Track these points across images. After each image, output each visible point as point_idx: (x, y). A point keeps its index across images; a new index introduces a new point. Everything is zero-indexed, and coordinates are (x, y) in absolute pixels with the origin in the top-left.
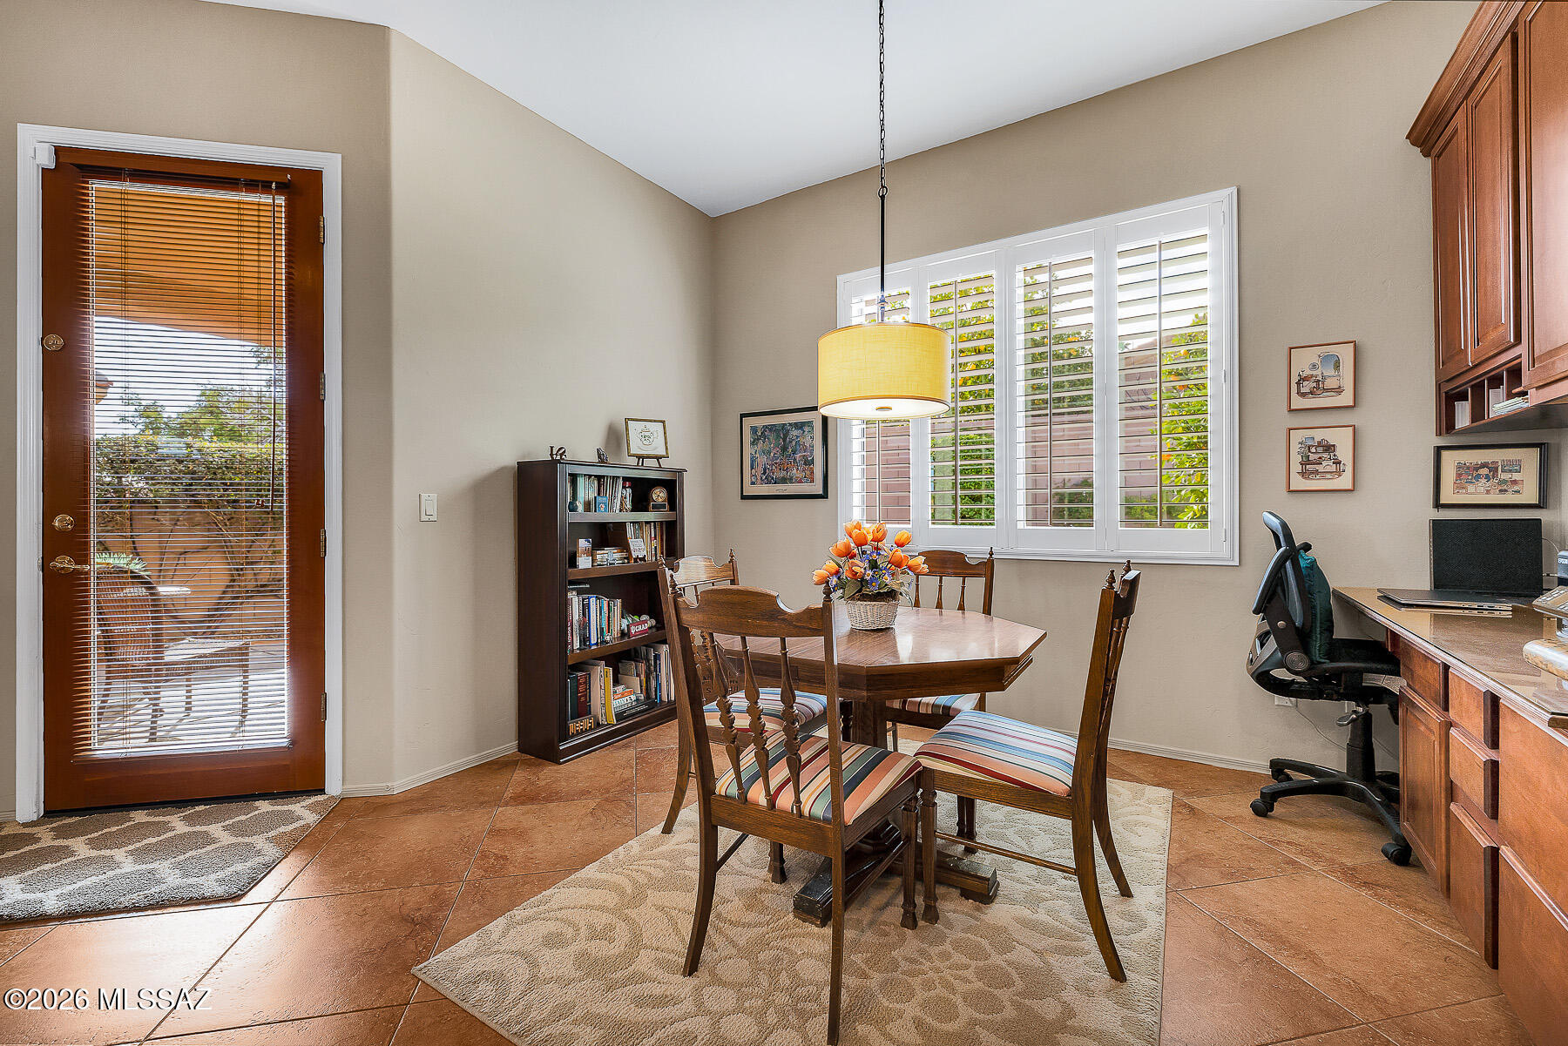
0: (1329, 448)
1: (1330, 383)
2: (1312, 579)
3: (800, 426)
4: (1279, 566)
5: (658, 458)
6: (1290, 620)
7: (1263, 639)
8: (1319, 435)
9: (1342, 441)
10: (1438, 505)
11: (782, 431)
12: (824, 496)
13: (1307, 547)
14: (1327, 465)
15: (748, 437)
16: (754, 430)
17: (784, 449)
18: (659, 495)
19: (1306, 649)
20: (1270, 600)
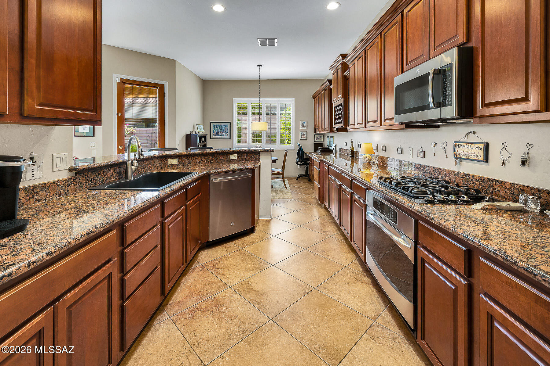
0: (304, 134)
1: (304, 126)
2: (302, 151)
3: (225, 125)
4: (299, 149)
5: (203, 132)
6: (300, 156)
7: (297, 158)
8: (303, 132)
9: (305, 133)
10: (314, 142)
11: (221, 126)
12: (230, 139)
13: (302, 147)
14: (304, 136)
15: (212, 127)
16: (214, 126)
17: (221, 130)
18: (203, 139)
19: (301, 159)
20: (298, 154)
